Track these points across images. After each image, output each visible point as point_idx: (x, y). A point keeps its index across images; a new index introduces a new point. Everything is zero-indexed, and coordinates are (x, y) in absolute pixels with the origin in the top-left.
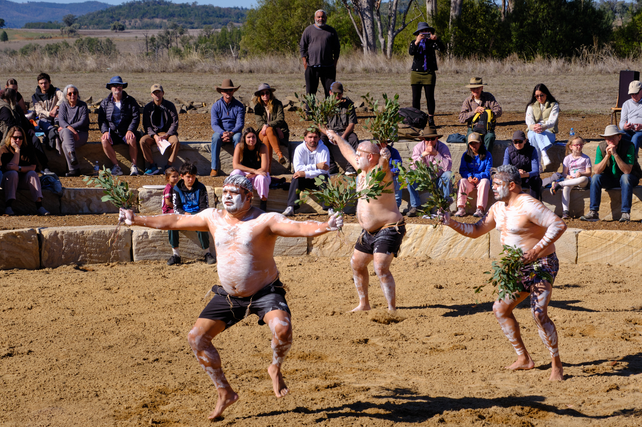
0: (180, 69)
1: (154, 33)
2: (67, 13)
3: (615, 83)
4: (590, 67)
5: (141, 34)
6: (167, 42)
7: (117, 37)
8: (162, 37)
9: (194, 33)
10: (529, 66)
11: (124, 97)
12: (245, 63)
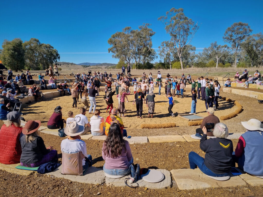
0: (110, 70)
1: (106, 66)
2: (96, 64)
3: (158, 72)
4: (152, 70)
5: (104, 66)
6: (107, 67)
7: (102, 67)
8: (106, 67)
9: (110, 66)
10: (146, 70)
11: (106, 74)
12: (117, 70)
